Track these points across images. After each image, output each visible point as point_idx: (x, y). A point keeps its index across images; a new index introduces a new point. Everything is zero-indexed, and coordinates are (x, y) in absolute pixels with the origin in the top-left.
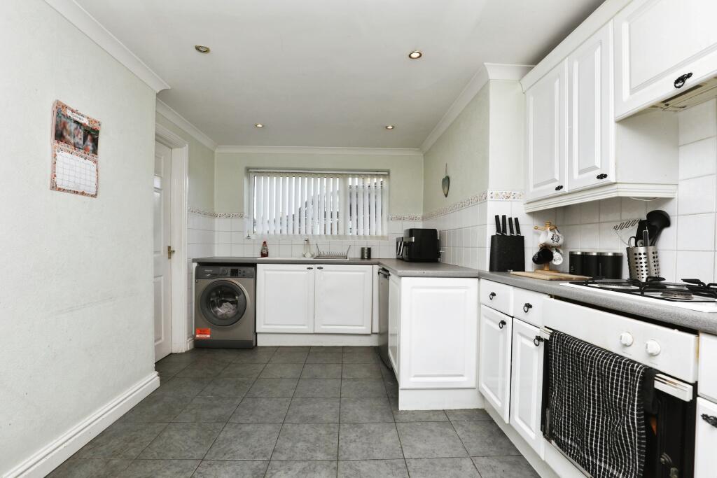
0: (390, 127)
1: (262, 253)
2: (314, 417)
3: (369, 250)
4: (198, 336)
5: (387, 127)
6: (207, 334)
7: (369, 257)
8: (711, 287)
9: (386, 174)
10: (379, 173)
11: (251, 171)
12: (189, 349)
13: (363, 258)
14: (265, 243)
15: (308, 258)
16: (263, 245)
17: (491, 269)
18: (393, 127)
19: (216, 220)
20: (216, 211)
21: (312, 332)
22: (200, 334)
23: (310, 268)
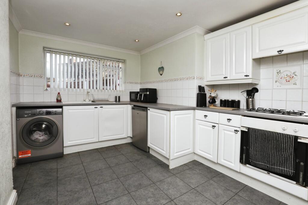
0: (137, 41)
1: (57, 100)
2: (140, 184)
3: (119, 97)
4: (20, 156)
5: (135, 41)
6: (28, 154)
7: (119, 101)
8: (281, 111)
9: (124, 62)
10: (120, 61)
11: (46, 50)
12: (14, 167)
13: (116, 101)
14: (59, 93)
15: (87, 102)
16: (58, 95)
17: (197, 106)
18: (138, 41)
19: (21, 78)
20: (21, 72)
21: (98, 141)
22: (22, 155)
23: (96, 108)
